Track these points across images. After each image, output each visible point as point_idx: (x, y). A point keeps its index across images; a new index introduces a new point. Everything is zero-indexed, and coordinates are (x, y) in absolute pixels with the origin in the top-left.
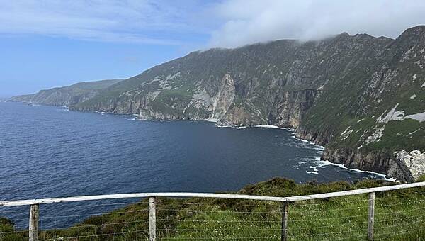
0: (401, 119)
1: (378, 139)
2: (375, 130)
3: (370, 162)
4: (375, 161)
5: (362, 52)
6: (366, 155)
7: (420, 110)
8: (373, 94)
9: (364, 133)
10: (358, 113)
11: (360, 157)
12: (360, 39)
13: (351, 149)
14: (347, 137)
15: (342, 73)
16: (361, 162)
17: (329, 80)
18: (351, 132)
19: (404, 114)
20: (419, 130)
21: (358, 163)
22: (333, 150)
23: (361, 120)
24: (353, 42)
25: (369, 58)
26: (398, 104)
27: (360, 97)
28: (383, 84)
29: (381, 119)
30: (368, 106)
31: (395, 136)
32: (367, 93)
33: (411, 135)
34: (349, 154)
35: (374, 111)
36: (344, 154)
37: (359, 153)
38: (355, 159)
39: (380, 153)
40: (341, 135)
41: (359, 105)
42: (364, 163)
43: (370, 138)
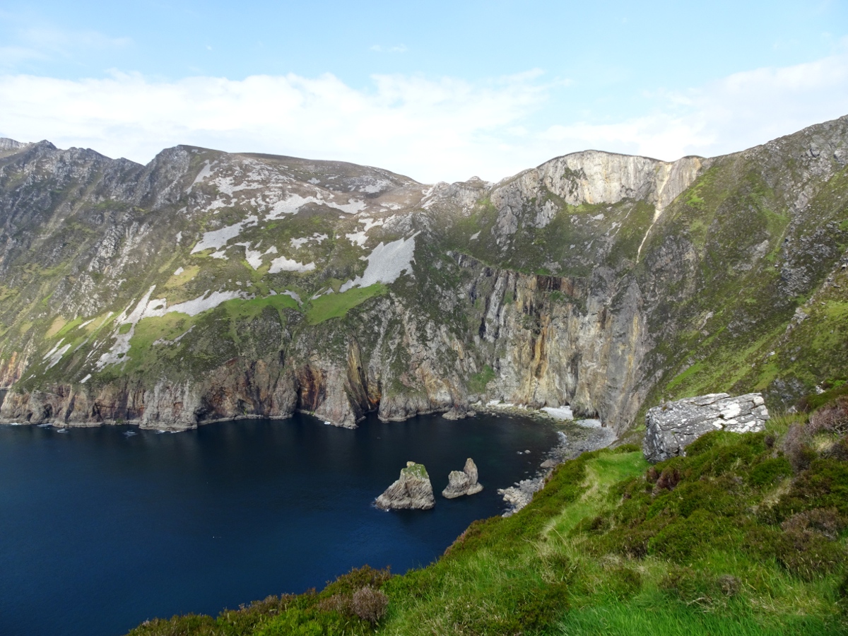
0: (160, 313)
1: (121, 356)
2: (115, 340)
3: (108, 405)
4: (119, 400)
5: (84, 184)
6: (100, 391)
7: (191, 295)
8: (109, 268)
9: (94, 348)
10: (81, 309)
11: (88, 399)
12: (79, 158)
13: (68, 385)
14: (57, 362)
15: (46, 226)
16: (91, 409)
17: (15, 241)
18: (66, 350)
19: (165, 305)
20: (190, 331)
21: (84, 411)
22: (27, 393)
23: (86, 323)
24: (65, 163)
25: (102, 199)
26: (154, 286)
27: (84, 275)
28: (126, 250)
29: (125, 317)
30: (98, 294)
31: (152, 346)
32: (97, 267)
33: (179, 341)
34: (63, 396)
35: (111, 303)
36: (54, 399)
37: (84, 391)
38: (78, 405)
39: (127, 383)
40: (45, 358)
41: (83, 291)
42: (96, 410)
43: (104, 357)
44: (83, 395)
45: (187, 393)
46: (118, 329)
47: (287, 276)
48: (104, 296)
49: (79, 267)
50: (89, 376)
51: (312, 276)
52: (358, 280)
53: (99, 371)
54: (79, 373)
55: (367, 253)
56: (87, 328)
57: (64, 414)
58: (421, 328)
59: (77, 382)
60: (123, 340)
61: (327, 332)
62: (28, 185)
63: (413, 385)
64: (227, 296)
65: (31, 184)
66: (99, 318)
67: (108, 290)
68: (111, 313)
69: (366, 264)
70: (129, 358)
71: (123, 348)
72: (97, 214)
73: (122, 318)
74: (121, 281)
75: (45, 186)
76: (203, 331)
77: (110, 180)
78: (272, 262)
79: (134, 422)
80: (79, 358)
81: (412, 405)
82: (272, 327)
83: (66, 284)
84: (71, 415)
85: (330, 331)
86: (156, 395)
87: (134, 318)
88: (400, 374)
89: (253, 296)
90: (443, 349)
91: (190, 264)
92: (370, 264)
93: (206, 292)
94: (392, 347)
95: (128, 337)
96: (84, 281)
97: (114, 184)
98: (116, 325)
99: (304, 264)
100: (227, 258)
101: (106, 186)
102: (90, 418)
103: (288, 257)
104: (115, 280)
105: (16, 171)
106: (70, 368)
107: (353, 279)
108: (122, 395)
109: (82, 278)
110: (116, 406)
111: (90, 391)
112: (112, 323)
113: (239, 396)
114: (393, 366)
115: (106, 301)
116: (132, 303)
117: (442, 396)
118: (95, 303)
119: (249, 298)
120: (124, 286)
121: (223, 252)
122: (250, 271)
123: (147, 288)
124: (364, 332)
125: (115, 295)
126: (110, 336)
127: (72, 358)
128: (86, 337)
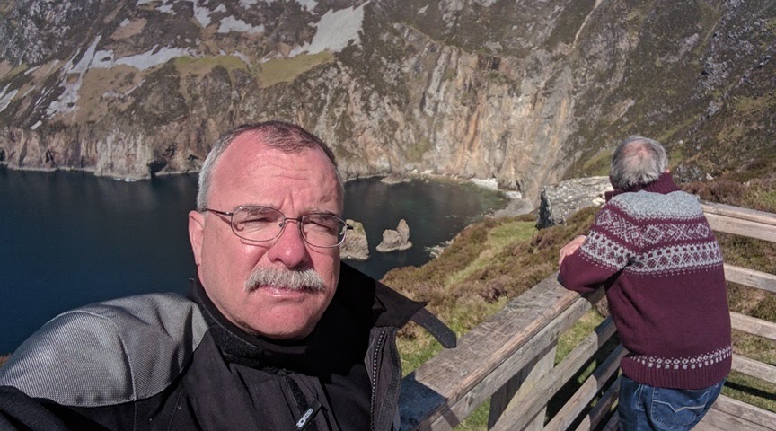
0: (107, 65)
1: (71, 105)
2: (63, 89)
3: (61, 152)
4: (72, 149)
6: (51, 138)
7: (139, 49)
8: (51, 14)
9: (42, 95)
10: (25, 55)
11: (40, 145)
14: (6, 107)
16: (44, 155)
18: (14, 95)
19: (112, 56)
20: (140, 85)
21: (37, 157)
23: (32, 70)
26: (100, 37)
27: (26, 19)
29: (72, 66)
30: (42, 40)
31: (102, 97)
32: (38, 11)
33: (129, 95)
34: (15, 141)
35: (57, 51)
36: (6, 143)
37: (35, 137)
38: (30, 150)
39: (78, 132)
41: (26, 36)
42: (49, 156)
43: (54, 105)
44: (35, 141)
45: (140, 146)
46: (66, 78)
47: (237, 37)
48: (49, 42)
49: (20, 10)
50: (39, 123)
51: (262, 39)
52: (306, 46)
53: (50, 118)
54: (29, 120)
55: (316, 19)
56: (33, 74)
57: (18, 158)
58: (365, 98)
59: (27, 129)
60: (72, 91)
61: (275, 96)
63: (356, 151)
64: (176, 53)
66: (45, 66)
67: (51, 37)
68: (57, 61)
69: (315, 30)
70: (78, 108)
71: (72, 98)
73: (68, 67)
74: (65, 29)
76: (153, 86)
78: (221, 21)
79: (88, 169)
80: (29, 104)
81: (353, 168)
82: (222, 87)
83: (8, 28)
84: (25, 159)
85: (279, 96)
86: (109, 146)
87: (81, 68)
88: (344, 140)
89: (203, 54)
90: (385, 120)
91: (136, 16)
92: (319, 32)
93: (155, 47)
94: (338, 115)
95: (77, 87)
96: (26, 26)
98: (63, 73)
99: (253, 26)
100: (175, 13)
102: (44, 163)
103: (238, 17)
104: (58, 26)
106: (19, 114)
107: (302, 45)
108: (75, 144)
109: (23, 22)
110: (70, 152)
111: (42, 137)
112: (58, 71)
113: (190, 152)
114: (338, 132)
115: (51, 48)
116: (78, 52)
117: (381, 163)
118: (40, 49)
119: (198, 57)
120: (69, 35)
121: (171, 6)
122: (199, 28)
123: (92, 38)
124: (311, 99)
125: (60, 43)
126: (58, 84)
127: (20, 104)
128: (33, 84)
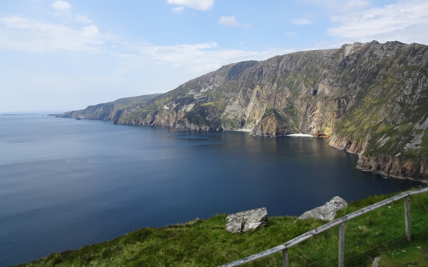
1: (417, 145)
2: (413, 137)
3: (409, 170)
4: (416, 168)
5: (393, 59)
6: (405, 162)
8: (409, 100)
9: (402, 140)
11: (399, 165)
12: (390, 47)
13: (389, 156)
14: (383, 145)
15: (374, 80)
16: (400, 170)
17: (361, 88)
18: (388, 139)
21: (397, 171)
22: (370, 157)
23: (397, 127)
24: (383, 50)
25: (402, 65)
27: (395, 104)
28: (419, 91)
29: (419, 126)
30: (404, 113)
32: (402, 99)
34: (386, 161)
35: (411, 118)
36: (382, 162)
37: (397, 160)
38: (394, 167)
39: (420, 160)
40: (377, 142)
41: (394, 111)
42: (403, 171)
43: (408, 145)
44: (397, 163)
46: (415, 131)
48: (407, 114)
49: (392, 100)
50: (400, 154)
53: (405, 152)
54: (394, 152)
56: (398, 130)
57: (387, 170)
59: (393, 156)
60: (418, 138)
62: (366, 62)
65: (368, 61)
66: (404, 125)
67: (409, 111)
68: (411, 123)
70: (421, 147)
71: (418, 142)
72: (400, 73)
73: (417, 126)
74: (416, 107)
75: (374, 62)
77: (407, 55)
80: (395, 144)
83: (385, 108)
84: (390, 171)
87: (424, 127)
95: (421, 136)
96: (395, 107)
97: (409, 57)
98: (414, 129)
101: (405, 58)
102: (400, 174)
104: (413, 106)
105: (361, 57)
106: (390, 148)
108: (417, 166)
110: (414, 170)
111: (400, 161)
112: (412, 128)
115: (408, 117)
116: (423, 119)
118: (402, 117)
120: (418, 110)
125: (413, 114)
126: (411, 135)
127: (391, 143)
128: (398, 134)
